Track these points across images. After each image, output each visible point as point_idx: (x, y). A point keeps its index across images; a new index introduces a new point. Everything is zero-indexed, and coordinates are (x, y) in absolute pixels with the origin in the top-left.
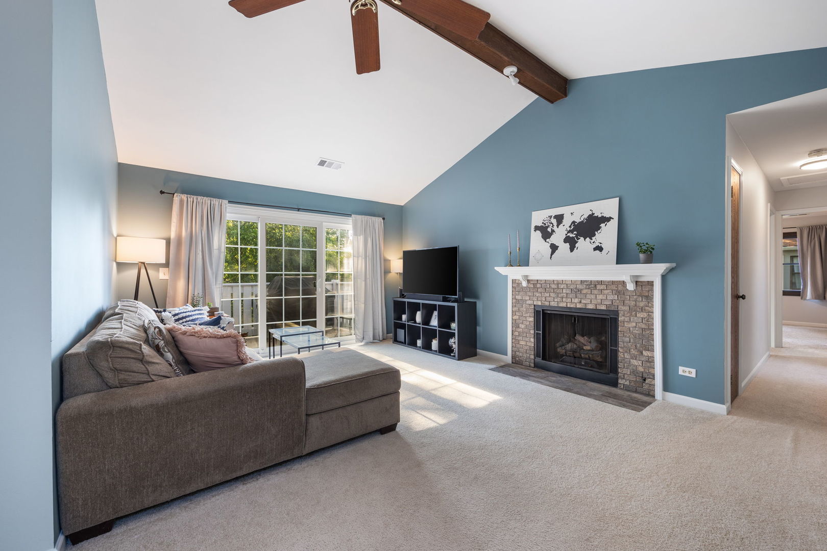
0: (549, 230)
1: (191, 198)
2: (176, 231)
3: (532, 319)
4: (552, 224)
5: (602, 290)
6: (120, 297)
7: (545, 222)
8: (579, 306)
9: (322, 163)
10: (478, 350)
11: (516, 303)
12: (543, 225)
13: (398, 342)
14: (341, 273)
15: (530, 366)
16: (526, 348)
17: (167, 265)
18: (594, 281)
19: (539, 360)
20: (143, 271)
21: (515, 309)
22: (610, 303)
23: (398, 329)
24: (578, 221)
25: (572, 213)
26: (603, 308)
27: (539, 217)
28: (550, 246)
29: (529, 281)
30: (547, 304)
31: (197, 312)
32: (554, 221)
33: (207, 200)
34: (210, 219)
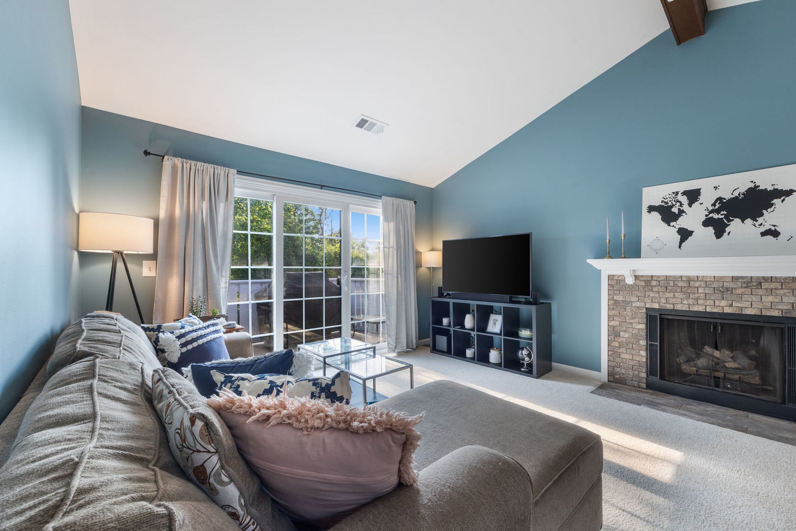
0: (675, 210)
1: (188, 164)
2: (167, 208)
3: (643, 326)
4: (680, 202)
5: (771, 289)
6: (84, 308)
7: (666, 201)
8: (727, 310)
9: (362, 124)
10: (553, 363)
11: (613, 305)
12: (663, 204)
13: (437, 351)
14: (367, 267)
15: (639, 387)
16: (632, 363)
17: (153, 257)
18: (758, 278)
19: (656, 379)
20: (120, 266)
21: (612, 313)
22: (790, 307)
23: (437, 336)
24: (727, 196)
25: (715, 188)
26: (776, 313)
27: (654, 195)
28: (677, 232)
29: (636, 277)
30: (669, 307)
31: (212, 329)
32: (684, 200)
33: (210, 168)
34: (214, 193)
